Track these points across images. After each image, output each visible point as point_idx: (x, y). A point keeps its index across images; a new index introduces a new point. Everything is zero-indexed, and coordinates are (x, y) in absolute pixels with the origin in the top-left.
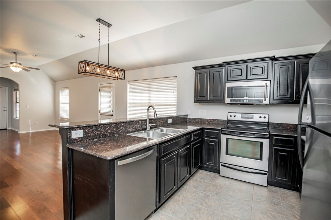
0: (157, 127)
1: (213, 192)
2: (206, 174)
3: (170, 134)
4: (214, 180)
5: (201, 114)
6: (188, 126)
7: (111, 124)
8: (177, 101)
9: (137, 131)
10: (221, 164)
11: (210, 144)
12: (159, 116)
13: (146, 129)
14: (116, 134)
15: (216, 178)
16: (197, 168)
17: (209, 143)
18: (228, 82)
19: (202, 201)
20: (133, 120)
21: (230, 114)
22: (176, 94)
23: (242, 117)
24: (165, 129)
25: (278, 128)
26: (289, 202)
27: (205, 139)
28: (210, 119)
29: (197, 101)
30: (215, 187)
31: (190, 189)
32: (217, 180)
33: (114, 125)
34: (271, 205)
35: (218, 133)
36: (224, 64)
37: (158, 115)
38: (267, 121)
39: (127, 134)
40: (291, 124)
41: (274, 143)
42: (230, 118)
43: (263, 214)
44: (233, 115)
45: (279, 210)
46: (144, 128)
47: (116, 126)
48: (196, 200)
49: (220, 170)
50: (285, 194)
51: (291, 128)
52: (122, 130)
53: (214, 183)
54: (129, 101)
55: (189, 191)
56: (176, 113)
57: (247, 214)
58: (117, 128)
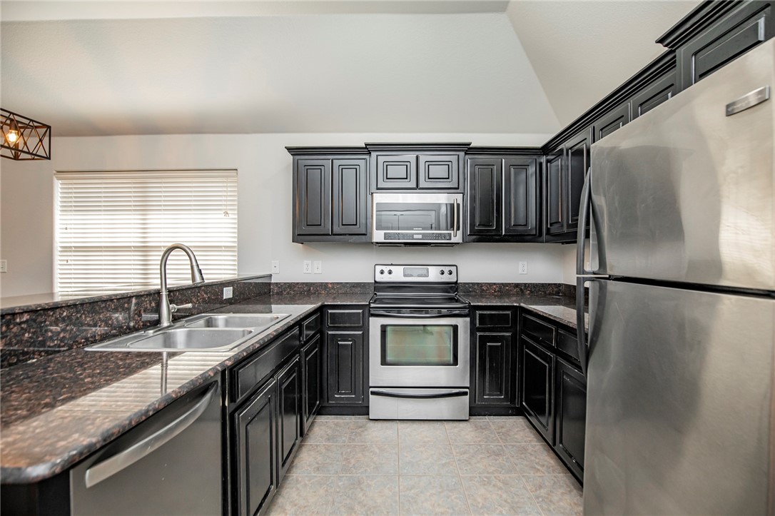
0: (192, 315)
1: (367, 466)
2: (337, 425)
3: (249, 329)
4: (360, 435)
5: (309, 271)
6: (273, 306)
7: (9, 317)
8: (238, 238)
9: (125, 333)
10: (371, 389)
11: (342, 345)
12: (212, 276)
13: (156, 324)
14: (34, 353)
15: (361, 427)
16: (314, 414)
17: (340, 343)
18: (378, 191)
19: (348, 501)
20: (110, 296)
21: (379, 268)
22: (235, 219)
23: (405, 275)
24: (220, 318)
25: (473, 293)
26: (516, 442)
27: (330, 333)
28: (331, 283)
29: (299, 237)
30: (367, 454)
31: (306, 479)
32: (366, 433)
33: (26, 317)
34: (491, 458)
35: (361, 315)
36: (368, 149)
37: (204, 276)
38: (455, 280)
39: (86, 349)
40: (495, 284)
41: (478, 325)
42: (379, 278)
43: (485, 485)
44: (386, 269)
45: (507, 464)
46: (149, 322)
47: (35, 321)
48: (333, 504)
49: (368, 407)
50: (502, 427)
51: (495, 292)
52: (62, 335)
53: (362, 442)
54: (61, 237)
55: (306, 485)
56: (236, 272)
57: (456, 498)
58: (41, 329)
